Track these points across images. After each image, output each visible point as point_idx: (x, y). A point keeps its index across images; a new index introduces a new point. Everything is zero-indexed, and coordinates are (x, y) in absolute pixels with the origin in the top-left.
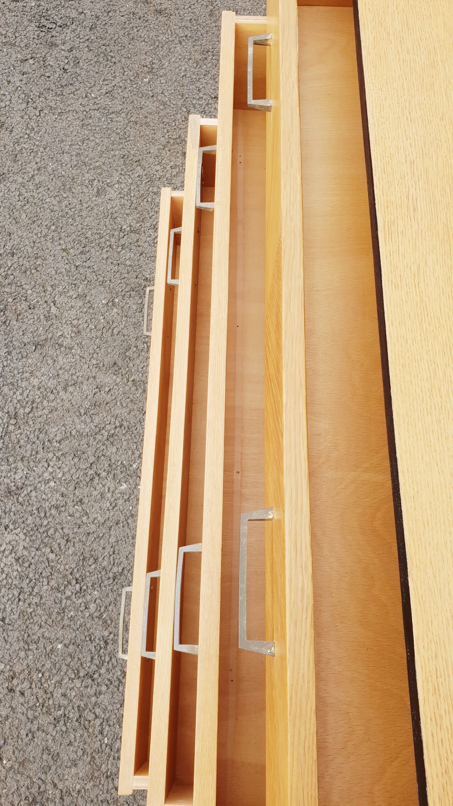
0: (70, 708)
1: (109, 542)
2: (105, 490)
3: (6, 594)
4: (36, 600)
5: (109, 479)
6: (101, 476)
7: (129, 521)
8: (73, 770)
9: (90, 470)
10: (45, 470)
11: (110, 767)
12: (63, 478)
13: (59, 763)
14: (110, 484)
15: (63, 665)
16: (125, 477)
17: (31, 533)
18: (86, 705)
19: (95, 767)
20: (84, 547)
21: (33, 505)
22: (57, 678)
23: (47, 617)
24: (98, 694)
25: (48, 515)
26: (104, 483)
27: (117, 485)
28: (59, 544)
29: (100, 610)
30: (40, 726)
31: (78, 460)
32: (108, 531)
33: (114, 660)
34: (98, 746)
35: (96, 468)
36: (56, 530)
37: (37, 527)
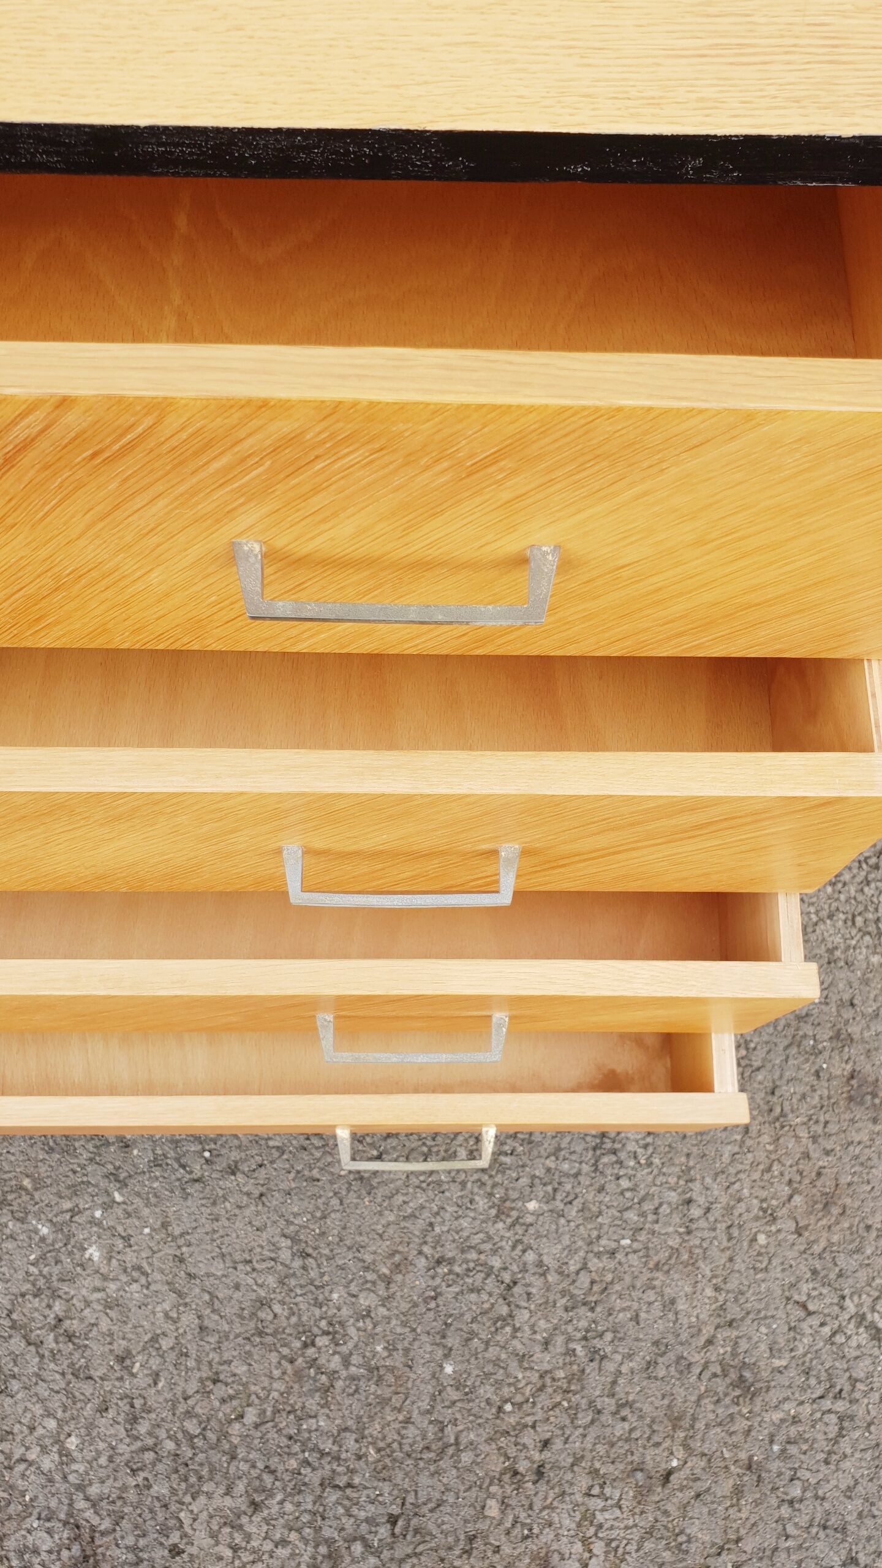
0: (570, 1328)
1: (224, 1276)
2: (98, 1300)
3: (334, 1524)
4: (350, 1441)
5: (72, 1293)
6: (61, 1314)
7: (177, 1232)
8: (681, 1306)
9: (45, 1346)
10: (33, 1469)
11: (671, 1229)
12: (60, 1414)
13: (671, 1339)
14: (84, 1288)
15: (487, 1355)
16: (71, 1253)
17: (193, 1479)
18: (563, 1293)
19: (672, 1261)
20: (231, 1337)
21: (124, 1488)
22: (513, 1365)
23: (388, 1409)
24: (542, 1269)
25: (150, 1442)
26: (80, 1305)
27: (89, 1271)
28: (223, 1401)
29: (374, 1283)
30: (606, 1392)
31: (14, 1382)
32: (198, 1281)
33: (476, 1239)
34: (635, 1257)
35: (39, 1329)
36: (189, 1414)
37: (180, 1466)
